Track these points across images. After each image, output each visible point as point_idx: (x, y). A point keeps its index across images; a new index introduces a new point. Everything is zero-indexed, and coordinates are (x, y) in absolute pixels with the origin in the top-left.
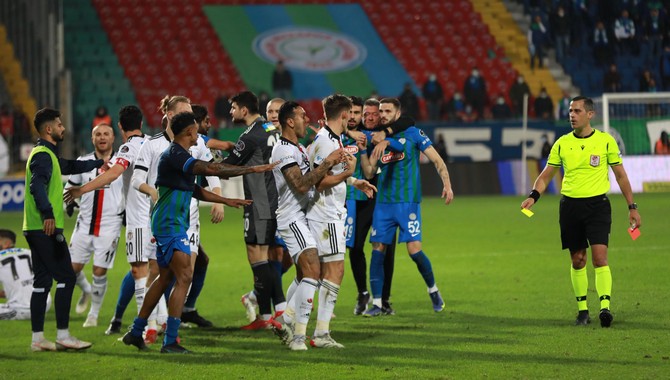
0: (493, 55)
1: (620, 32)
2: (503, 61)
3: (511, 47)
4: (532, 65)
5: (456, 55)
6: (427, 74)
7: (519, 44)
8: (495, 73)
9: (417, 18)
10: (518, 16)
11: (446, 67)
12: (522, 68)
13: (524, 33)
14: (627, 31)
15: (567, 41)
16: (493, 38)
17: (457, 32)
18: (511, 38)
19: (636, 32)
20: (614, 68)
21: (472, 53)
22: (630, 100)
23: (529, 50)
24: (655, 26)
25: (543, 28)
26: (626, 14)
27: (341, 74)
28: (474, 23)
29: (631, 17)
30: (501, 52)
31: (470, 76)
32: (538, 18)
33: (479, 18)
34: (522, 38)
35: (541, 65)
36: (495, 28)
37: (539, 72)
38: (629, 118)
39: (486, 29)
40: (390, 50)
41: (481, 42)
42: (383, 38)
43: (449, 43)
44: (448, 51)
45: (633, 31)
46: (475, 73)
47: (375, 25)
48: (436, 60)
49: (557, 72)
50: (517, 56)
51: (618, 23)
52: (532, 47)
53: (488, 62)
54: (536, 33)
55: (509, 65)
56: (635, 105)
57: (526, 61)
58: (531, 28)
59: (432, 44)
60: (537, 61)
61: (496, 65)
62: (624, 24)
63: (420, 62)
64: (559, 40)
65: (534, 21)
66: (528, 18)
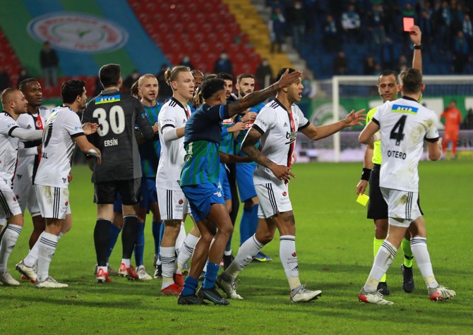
0: (239, 41)
1: (347, 23)
2: (247, 46)
3: (254, 34)
4: (272, 51)
5: (206, 40)
6: (181, 56)
7: (261, 31)
8: (240, 57)
9: (173, 7)
10: (260, 8)
11: (198, 50)
12: (263, 52)
13: (266, 23)
14: (353, 23)
15: (302, 29)
16: (238, 27)
17: (208, 21)
18: (254, 27)
19: (362, 23)
20: (342, 54)
21: (220, 39)
22: (357, 82)
23: (269, 37)
24: (377, 19)
25: (282, 19)
26: (352, 8)
27: (105, 55)
28: (223, 12)
29: (357, 11)
30: (245, 39)
31: (219, 59)
32: (278, 10)
33: (226, 8)
34: (263, 26)
35: (280, 51)
36: (240, 18)
37: (278, 57)
38: (355, 98)
39: (233, 18)
40: (150, 35)
41: (228, 30)
42: (143, 24)
43: (200, 30)
44: (199, 36)
45: (358, 23)
46: (224, 56)
47: (137, 12)
48: (188, 44)
49: (294, 56)
50: (258, 42)
51: (345, 16)
52: (273, 35)
53: (234, 46)
54: (276, 23)
55: (253, 50)
56: (361, 87)
57: (267, 47)
58: (272, 18)
59: (185, 31)
60: (276, 47)
61: (242, 50)
62: (350, 17)
63: (175, 45)
64: (295, 29)
65: (274, 13)
66: (269, 10)
